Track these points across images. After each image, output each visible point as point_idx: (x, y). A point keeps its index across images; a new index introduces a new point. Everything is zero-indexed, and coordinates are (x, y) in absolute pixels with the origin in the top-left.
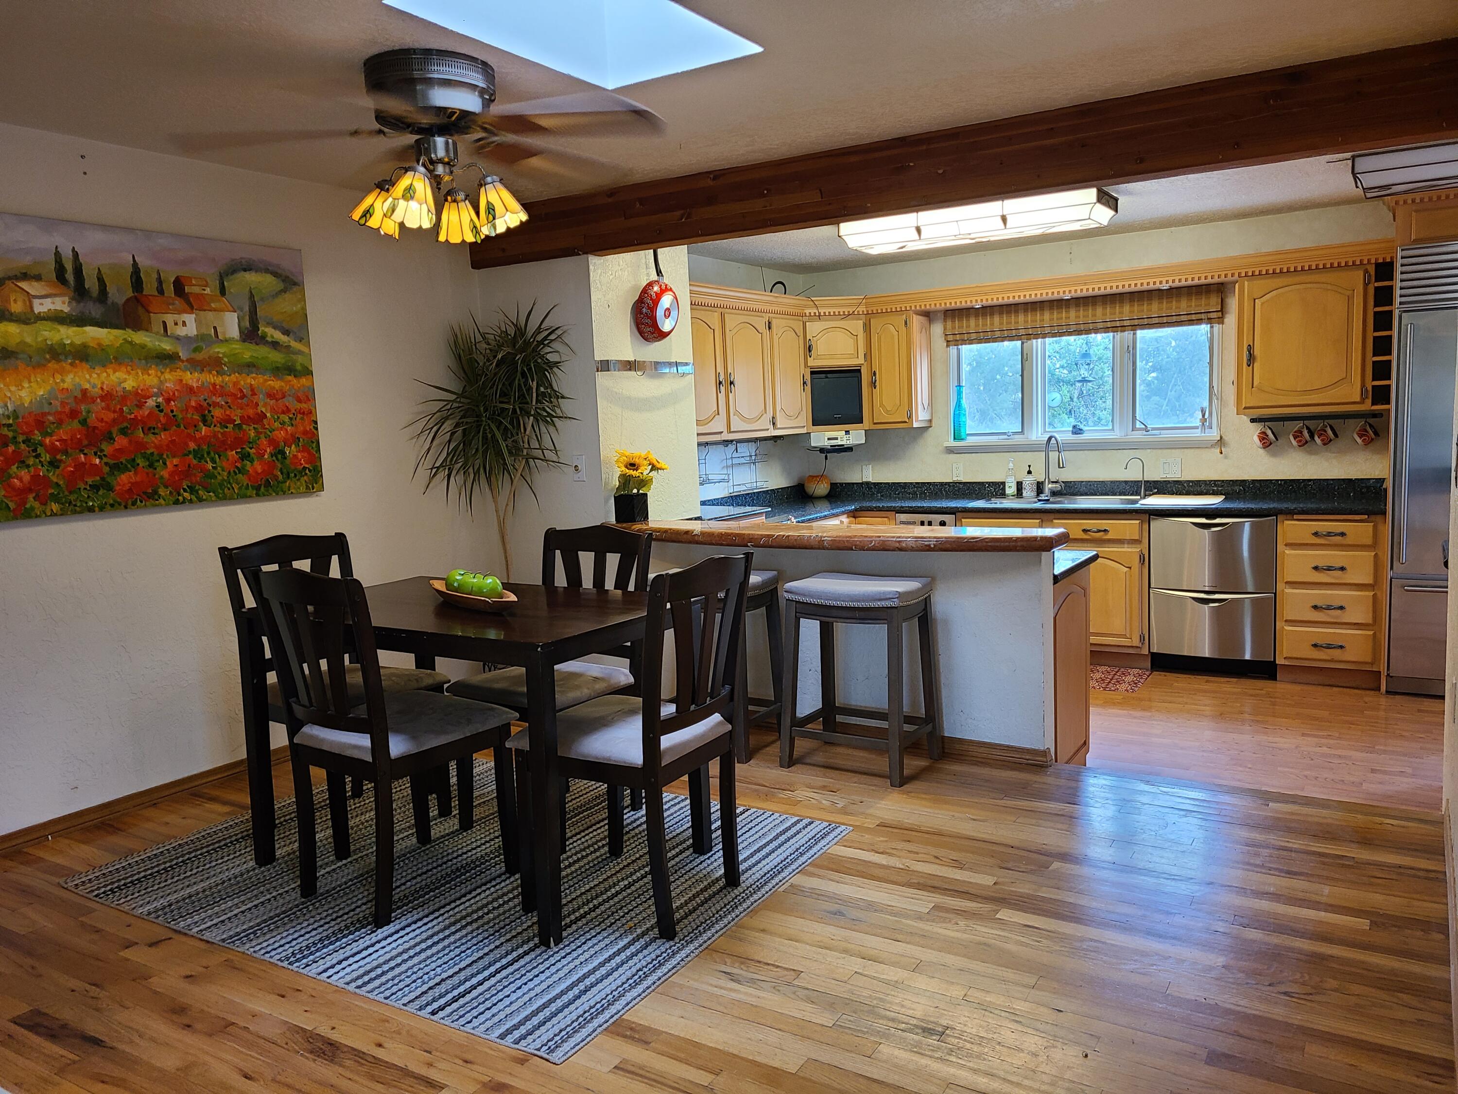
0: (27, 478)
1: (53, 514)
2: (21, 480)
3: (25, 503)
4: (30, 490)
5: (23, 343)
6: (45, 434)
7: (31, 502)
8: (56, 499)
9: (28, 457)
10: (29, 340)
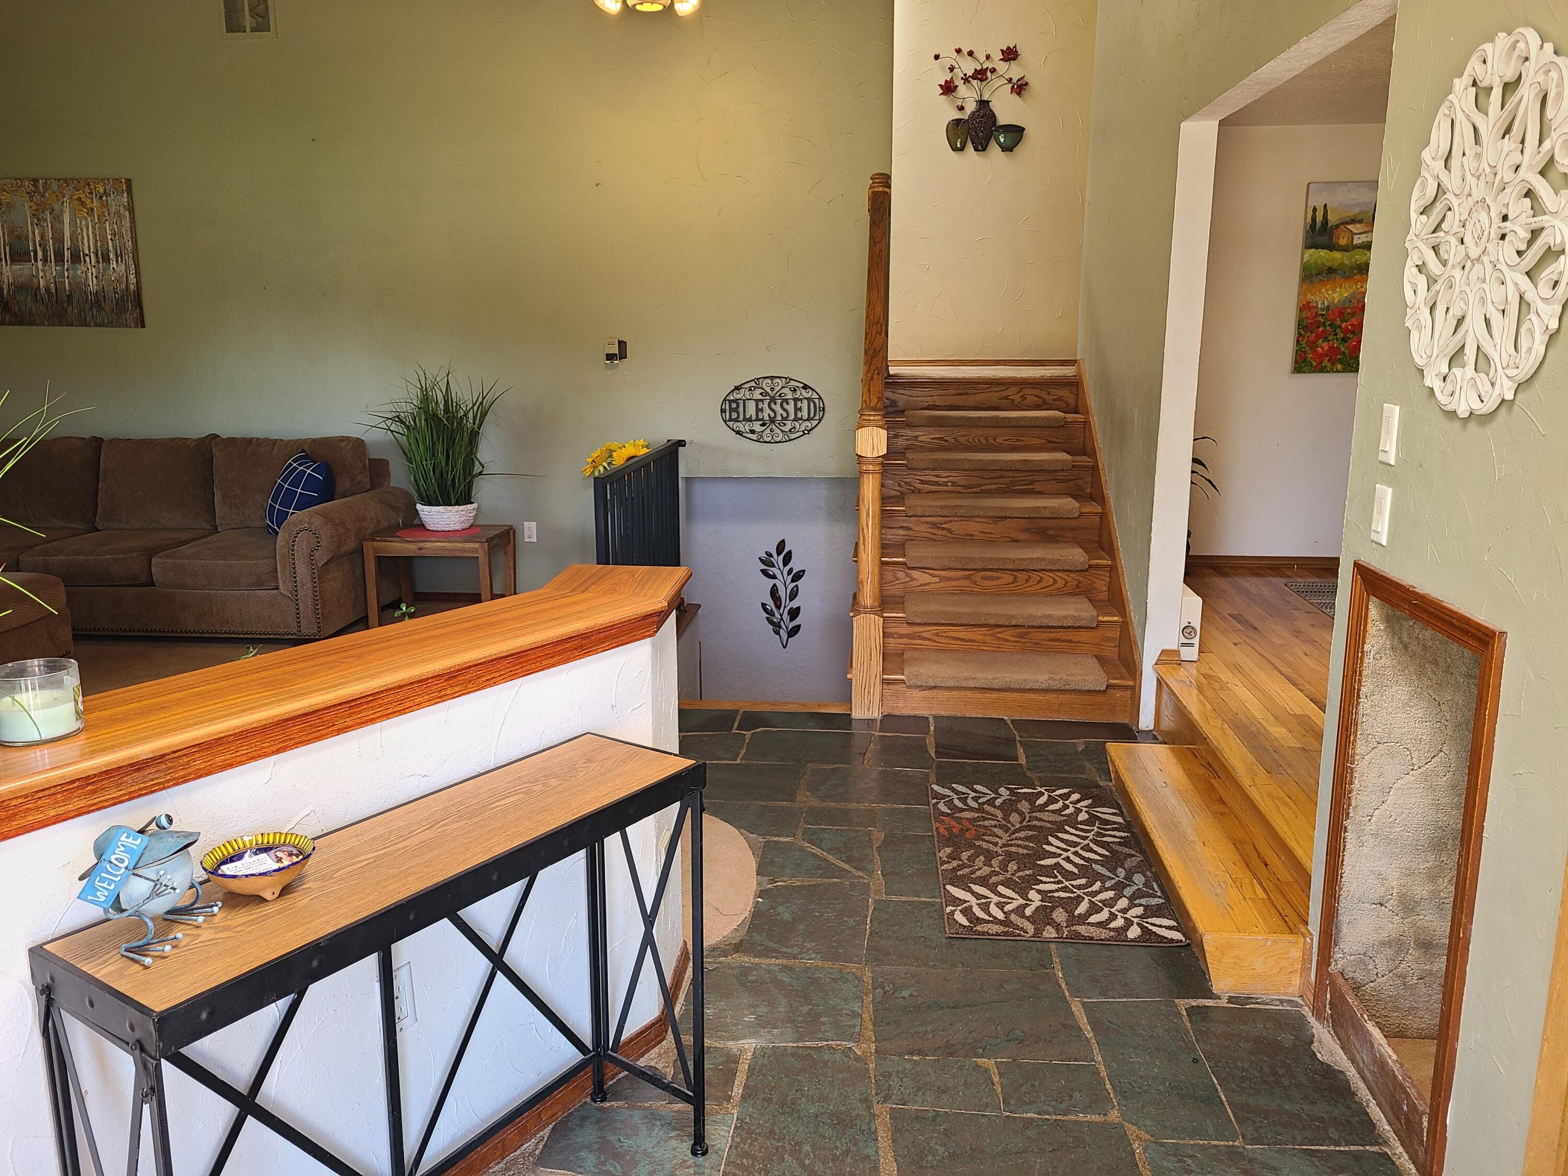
0: (1326, 348)
1: (1337, 371)
2: (1323, 349)
3: (1322, 363)
4: (1327, 356)
5: (1342, 263)
6: (1343, 321)
7: (1326, 363)
8: (1340, 361)
9: (1330, 335)
10: (1346, 262)
